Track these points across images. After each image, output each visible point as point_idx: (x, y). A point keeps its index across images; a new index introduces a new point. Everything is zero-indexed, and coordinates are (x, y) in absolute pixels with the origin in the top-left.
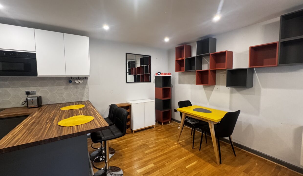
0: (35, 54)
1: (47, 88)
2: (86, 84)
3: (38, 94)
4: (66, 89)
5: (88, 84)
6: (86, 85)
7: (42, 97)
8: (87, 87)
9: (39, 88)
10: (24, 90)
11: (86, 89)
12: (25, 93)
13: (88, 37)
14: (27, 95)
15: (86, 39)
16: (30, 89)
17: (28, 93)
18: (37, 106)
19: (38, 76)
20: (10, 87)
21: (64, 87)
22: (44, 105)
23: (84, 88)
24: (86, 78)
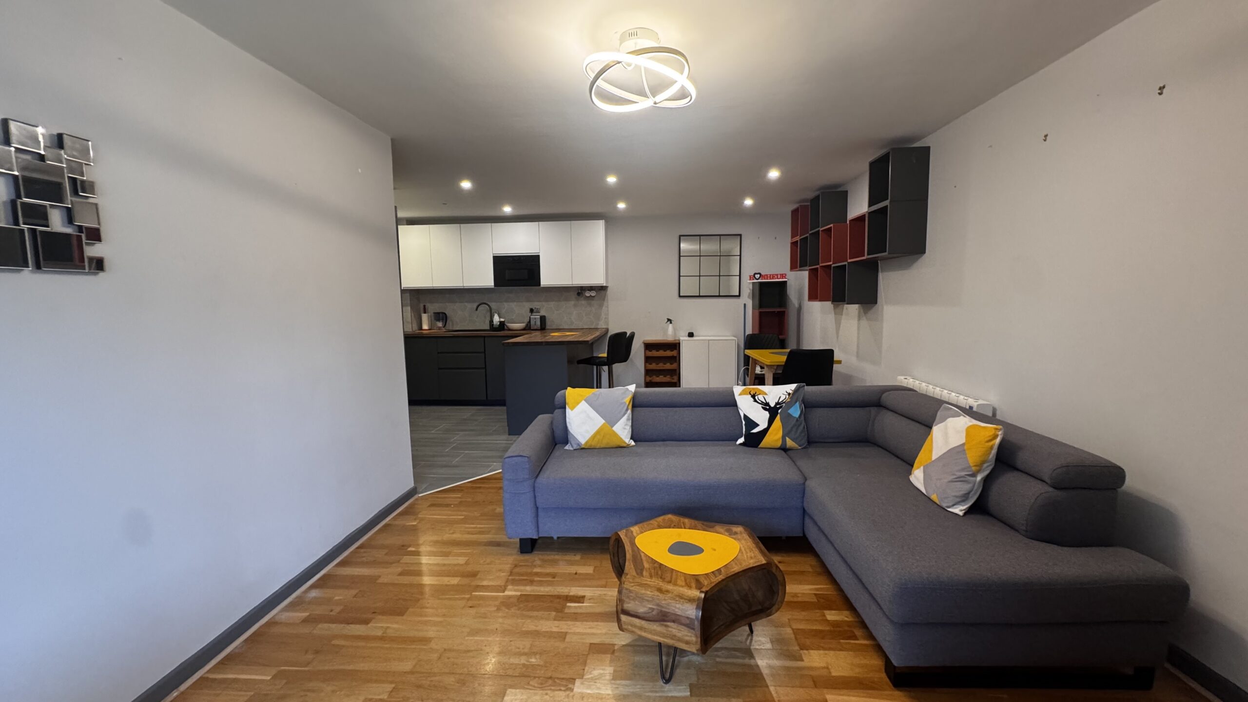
0: (538, 256)
1: (552, 304)
2: (604, 298)
3: (543, 313)
4: (575, 306)
5: (608, 300)
6: (604, 300)
7: (547, 318)
8: (605, 303)
9: (544, 303)
10: (528, 306)
11: (604, 308)
12: (529, 310)
13: (604, 221)
14: (530, 314)
15: (600, 225)
16: (535, 305)
17: (532, 311)
18: (539, 328)
19: (542, 286)
20: (514, 301)
21: (573, 303)
22: (548, 329)
23: (601, 306)
24: (602, 289)
